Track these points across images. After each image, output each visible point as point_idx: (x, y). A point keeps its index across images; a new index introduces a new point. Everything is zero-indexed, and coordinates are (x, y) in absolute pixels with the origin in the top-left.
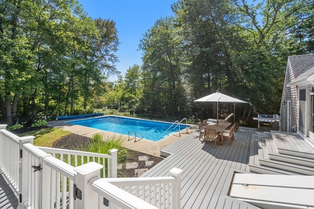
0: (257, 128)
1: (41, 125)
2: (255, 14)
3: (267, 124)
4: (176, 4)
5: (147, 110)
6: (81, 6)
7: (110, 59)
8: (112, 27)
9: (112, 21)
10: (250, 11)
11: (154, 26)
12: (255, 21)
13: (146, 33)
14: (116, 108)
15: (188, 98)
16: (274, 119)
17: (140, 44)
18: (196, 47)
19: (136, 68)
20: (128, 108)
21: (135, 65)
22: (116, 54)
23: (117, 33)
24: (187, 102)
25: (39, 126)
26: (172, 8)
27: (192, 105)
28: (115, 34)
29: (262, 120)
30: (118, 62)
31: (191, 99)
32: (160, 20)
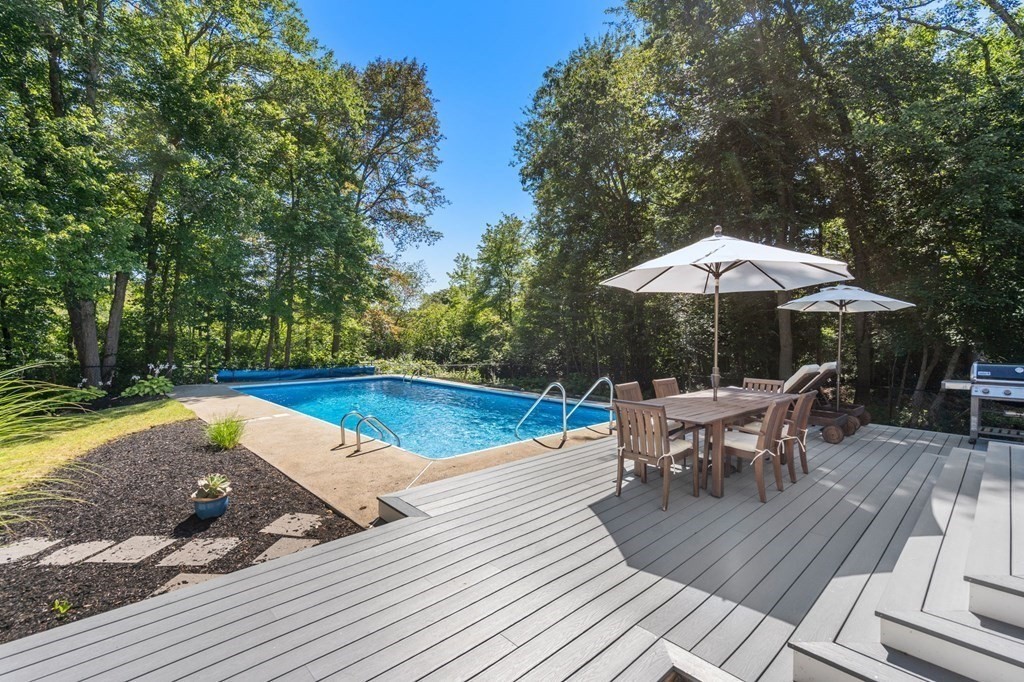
0: (967, 432)
1: (147, 390)
5: (547, 369)
7: (419, 198)
8: (415, 84)
9: (414, 64)
14: (440, 358)
17: (518, 143)
19: (511, 227)
20: (478, 357)
21: (506, 217)
23: (436, 107)
25: (141, 394)
28: (427, 107)
29: (997, 392)
30: (446, 204)
32: (585, 48)
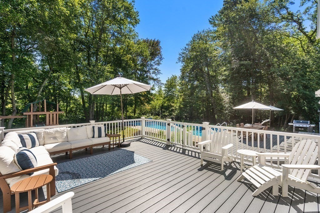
2: (301, 21)
3: (303, 129)
4: (214, 17)
6: (137, 34)
7: (154, 73)
8: (158, 46)
9: (158, 41)
10: (295, 18)
11: (192, 40)
12: (302, 27)
13: (185, 48)
14: (158, 115)
15: (227, 106)
16: (309, 125)
17: (179, 57)
18: (235, 60)
19: (174, 78)
20: (169, 115)
21: (173, 76)
22: (159, 67)
23: (161, 50)
24: (226, 110)
26: (210, 21)
27: (230, 113)
28: (160, 50)
29: (297, 125)
30: (161, 74)
31: (229, 107)
32: (198, 34)
